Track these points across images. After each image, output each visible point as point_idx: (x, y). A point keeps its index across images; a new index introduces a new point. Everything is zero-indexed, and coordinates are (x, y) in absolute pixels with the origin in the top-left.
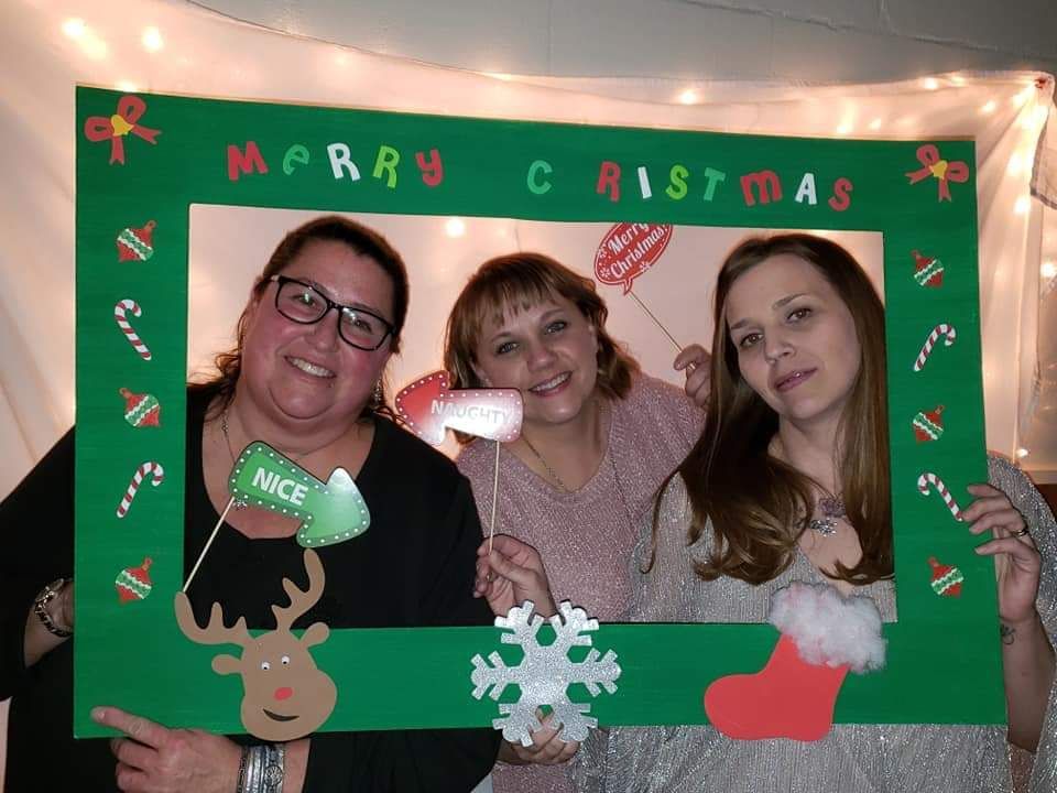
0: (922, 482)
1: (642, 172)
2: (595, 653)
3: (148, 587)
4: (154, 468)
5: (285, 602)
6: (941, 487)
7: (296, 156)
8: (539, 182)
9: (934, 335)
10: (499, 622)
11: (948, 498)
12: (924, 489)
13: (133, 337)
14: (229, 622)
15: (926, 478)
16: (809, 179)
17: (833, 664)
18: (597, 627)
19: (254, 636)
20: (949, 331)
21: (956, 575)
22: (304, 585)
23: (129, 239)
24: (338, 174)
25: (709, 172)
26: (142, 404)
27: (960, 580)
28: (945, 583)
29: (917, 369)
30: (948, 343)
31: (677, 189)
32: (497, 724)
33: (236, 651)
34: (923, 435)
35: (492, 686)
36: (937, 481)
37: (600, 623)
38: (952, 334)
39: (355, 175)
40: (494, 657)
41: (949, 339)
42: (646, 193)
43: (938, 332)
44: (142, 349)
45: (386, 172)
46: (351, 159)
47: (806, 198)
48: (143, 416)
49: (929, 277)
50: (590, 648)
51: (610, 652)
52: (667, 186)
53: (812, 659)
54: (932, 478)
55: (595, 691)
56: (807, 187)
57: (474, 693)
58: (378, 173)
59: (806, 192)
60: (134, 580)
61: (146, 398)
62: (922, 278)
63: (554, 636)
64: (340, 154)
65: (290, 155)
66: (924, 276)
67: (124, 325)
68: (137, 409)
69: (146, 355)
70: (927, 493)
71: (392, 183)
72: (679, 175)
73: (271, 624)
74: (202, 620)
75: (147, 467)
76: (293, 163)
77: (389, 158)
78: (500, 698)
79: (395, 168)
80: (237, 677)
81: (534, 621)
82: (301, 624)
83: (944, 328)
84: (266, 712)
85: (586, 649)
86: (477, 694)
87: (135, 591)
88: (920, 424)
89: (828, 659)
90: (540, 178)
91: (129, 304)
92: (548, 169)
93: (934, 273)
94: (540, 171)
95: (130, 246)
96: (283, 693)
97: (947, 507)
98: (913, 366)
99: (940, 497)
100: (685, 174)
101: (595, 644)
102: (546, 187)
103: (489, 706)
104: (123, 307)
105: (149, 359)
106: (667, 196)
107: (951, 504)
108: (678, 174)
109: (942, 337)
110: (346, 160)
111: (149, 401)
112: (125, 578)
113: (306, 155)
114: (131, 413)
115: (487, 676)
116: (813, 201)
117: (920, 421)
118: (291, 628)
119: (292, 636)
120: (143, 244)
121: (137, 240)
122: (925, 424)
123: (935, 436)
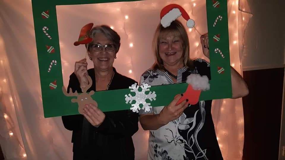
0: (216, 50)
2: (150, 92)
3: (56, 86)
4: (55, 61)
6: (220, 51)
9: (218, 18)
10: (130, 87)
11: (221, 53)
12: (216, 52)
13: (47, 34)
14: (74, 92)
15: (216, 49)
17: (199, 90)
18: (150, 87)
19: (79, 94)
23: (44, 14)
27: (224, 70)
28: (220, 71)
29: (214, 26)
30: (221, 20)
32: (131, 109)
33: (76, 98)
34: (215, 40)
35: (130, 101)
37: (151, 86)
38: (221, 18)
40: (130, 95)
41: (221, 19)
43: (218, 17)
44: (49, 37)
48: (51, 51)
49: (216, 5)
51: (154, 92)
53: (195, 89)
54: (218, 49)
55: (151, 100)
60: (53, 84)
61: (51, 47)
62: (214, 6)
63: (142, 89)
66: (215, 5)
67: (45, 32)
68: (49, 49)
69: (50, 38)
70: (217, 52)
74: (68, 92)
75: (53, 61)
78: (132, 103)
80: (77, 103)
81: (137, 87)
82: (89, 91)
83: (220, 16)
86: (127, 103)
87: (53, 87)
89: (198, 88)
91: (45, 27)
93: (217, 4)
95: (44, 15)
97: (221, 55)
98: (213, 26)
99: (219, 53)
101: (150, 90)
103: (129, 105)
104: (44, 28)
105: (51, 39)
109: (219, 18)
112: (51, 84)
114: (49, 50)
115: (128, 98)
118: (87, 92)
119: (87, 93)
120: (47, 15)
121: (46, 14)
122: (216, 38)
123: (218, 40)
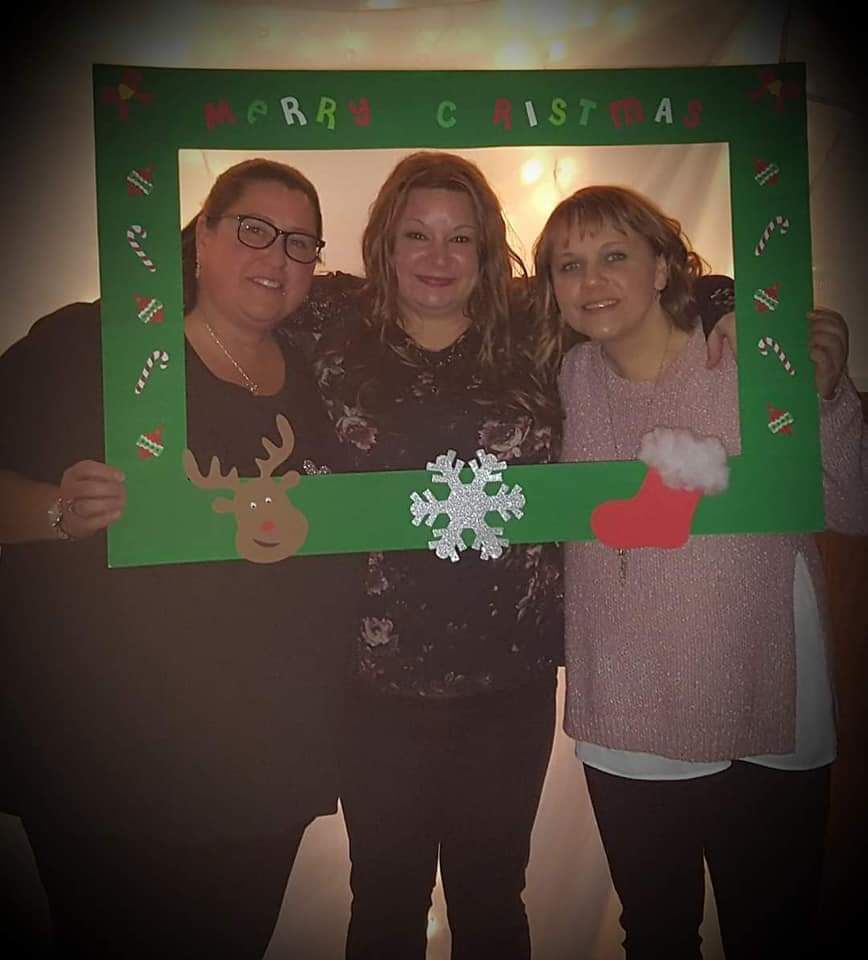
0: (761, 345)
1: (529, 105)
2: (505, 488)
3: (161, 447)
4: (161, 355)
5: (266, 457)
6: (777, 348)
7: (257, 108)
8: (446, 119)
9: (772, 226)
11: (782, 357)
12: (764, 350)
13: (141, 254)
14: (225, 472)
15: (765, 342)
16: (666, 102)
19: (244, 482)
20: (784, 221)
21: (787, 418)
22: (278, 443)
23: (135, 178)
24: (290, 121)
25: (583, 102)
26: (150, 305)
27: (790, 421)
28: (779, 424)
29: (757, 254)
30: (783, 232)
31: (558, 117)
32: (432, 545)
33: (230, 494)
34: (762, 307)
35: (427, 516)
36: (773, 343)
38: (787, 224)
39: (303, 121)
40: (428, 494)
41: (784, 229)
42: (533, 122)
43: (775, 222)
44: (148, 263)
45: (326, 117)
46: (299, 109)
47: (663, 118)
48: (151, 315)
49: (767, 178)
50: (501, 483)
51: (517, 486)
52: (549, 116)
54: (769, 341)
55: (506, 517)
56: (664, 110)
57: (414, 522)
58: (320, 119)
59: (664, 113)
60: (150, 442)
61: (153, 301)
62: (761, 179)
63: (473, 476)
64: (290, 105)
65: (252, 109)
66: (764, 177)
67: (135, 245)
68: (147, 309)
69: (151, 267)
70: (765, 353)
71: (331, 126)
72: (559, 106)
73: (256, 473)
74: (204, 470)
75: (156, 355)
76: (255, 114)
77: (328, 106)
78: (434, 524)
79: (334, 114)
81: (457, 466)
83: (779, 220)
84: (256, 541)
85: (499, 484)
86: (416, 522)
87: (151, 451)
88: (760, 299)
90: (447, 114)
91: (138, 229)
92: (453, 107)
93: (771, 174)
94: (447, 108)
95: (137, 184)
96: (268, 526)
97: (782, 364)
98: (754, 251)
99: (776, 356)
100: (564, 105)
101: (505, 481)
102: (453, 121)
103: (425, 532)
104: (133, 231)
105: (154, 270)
106: (549, 123)
107: (785, 361)
108: (558, 104)
109: (778, 226)
110: (295, 110)
111: (156, 303)
112: (143, 441)
113: (265, 107)
114: (142, 313)
115: (423, 508)
116: (669, 120)
117: (759, 296)
118: (271, 476)
119: (272, 480)
120: (146, 182)
121: (141, 179)
122: (764, 298)
123: (771, 308)
